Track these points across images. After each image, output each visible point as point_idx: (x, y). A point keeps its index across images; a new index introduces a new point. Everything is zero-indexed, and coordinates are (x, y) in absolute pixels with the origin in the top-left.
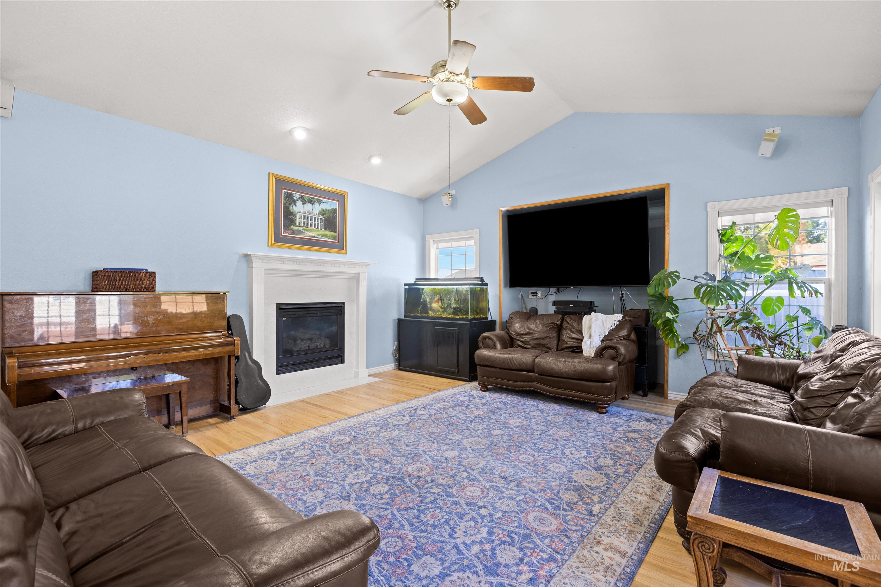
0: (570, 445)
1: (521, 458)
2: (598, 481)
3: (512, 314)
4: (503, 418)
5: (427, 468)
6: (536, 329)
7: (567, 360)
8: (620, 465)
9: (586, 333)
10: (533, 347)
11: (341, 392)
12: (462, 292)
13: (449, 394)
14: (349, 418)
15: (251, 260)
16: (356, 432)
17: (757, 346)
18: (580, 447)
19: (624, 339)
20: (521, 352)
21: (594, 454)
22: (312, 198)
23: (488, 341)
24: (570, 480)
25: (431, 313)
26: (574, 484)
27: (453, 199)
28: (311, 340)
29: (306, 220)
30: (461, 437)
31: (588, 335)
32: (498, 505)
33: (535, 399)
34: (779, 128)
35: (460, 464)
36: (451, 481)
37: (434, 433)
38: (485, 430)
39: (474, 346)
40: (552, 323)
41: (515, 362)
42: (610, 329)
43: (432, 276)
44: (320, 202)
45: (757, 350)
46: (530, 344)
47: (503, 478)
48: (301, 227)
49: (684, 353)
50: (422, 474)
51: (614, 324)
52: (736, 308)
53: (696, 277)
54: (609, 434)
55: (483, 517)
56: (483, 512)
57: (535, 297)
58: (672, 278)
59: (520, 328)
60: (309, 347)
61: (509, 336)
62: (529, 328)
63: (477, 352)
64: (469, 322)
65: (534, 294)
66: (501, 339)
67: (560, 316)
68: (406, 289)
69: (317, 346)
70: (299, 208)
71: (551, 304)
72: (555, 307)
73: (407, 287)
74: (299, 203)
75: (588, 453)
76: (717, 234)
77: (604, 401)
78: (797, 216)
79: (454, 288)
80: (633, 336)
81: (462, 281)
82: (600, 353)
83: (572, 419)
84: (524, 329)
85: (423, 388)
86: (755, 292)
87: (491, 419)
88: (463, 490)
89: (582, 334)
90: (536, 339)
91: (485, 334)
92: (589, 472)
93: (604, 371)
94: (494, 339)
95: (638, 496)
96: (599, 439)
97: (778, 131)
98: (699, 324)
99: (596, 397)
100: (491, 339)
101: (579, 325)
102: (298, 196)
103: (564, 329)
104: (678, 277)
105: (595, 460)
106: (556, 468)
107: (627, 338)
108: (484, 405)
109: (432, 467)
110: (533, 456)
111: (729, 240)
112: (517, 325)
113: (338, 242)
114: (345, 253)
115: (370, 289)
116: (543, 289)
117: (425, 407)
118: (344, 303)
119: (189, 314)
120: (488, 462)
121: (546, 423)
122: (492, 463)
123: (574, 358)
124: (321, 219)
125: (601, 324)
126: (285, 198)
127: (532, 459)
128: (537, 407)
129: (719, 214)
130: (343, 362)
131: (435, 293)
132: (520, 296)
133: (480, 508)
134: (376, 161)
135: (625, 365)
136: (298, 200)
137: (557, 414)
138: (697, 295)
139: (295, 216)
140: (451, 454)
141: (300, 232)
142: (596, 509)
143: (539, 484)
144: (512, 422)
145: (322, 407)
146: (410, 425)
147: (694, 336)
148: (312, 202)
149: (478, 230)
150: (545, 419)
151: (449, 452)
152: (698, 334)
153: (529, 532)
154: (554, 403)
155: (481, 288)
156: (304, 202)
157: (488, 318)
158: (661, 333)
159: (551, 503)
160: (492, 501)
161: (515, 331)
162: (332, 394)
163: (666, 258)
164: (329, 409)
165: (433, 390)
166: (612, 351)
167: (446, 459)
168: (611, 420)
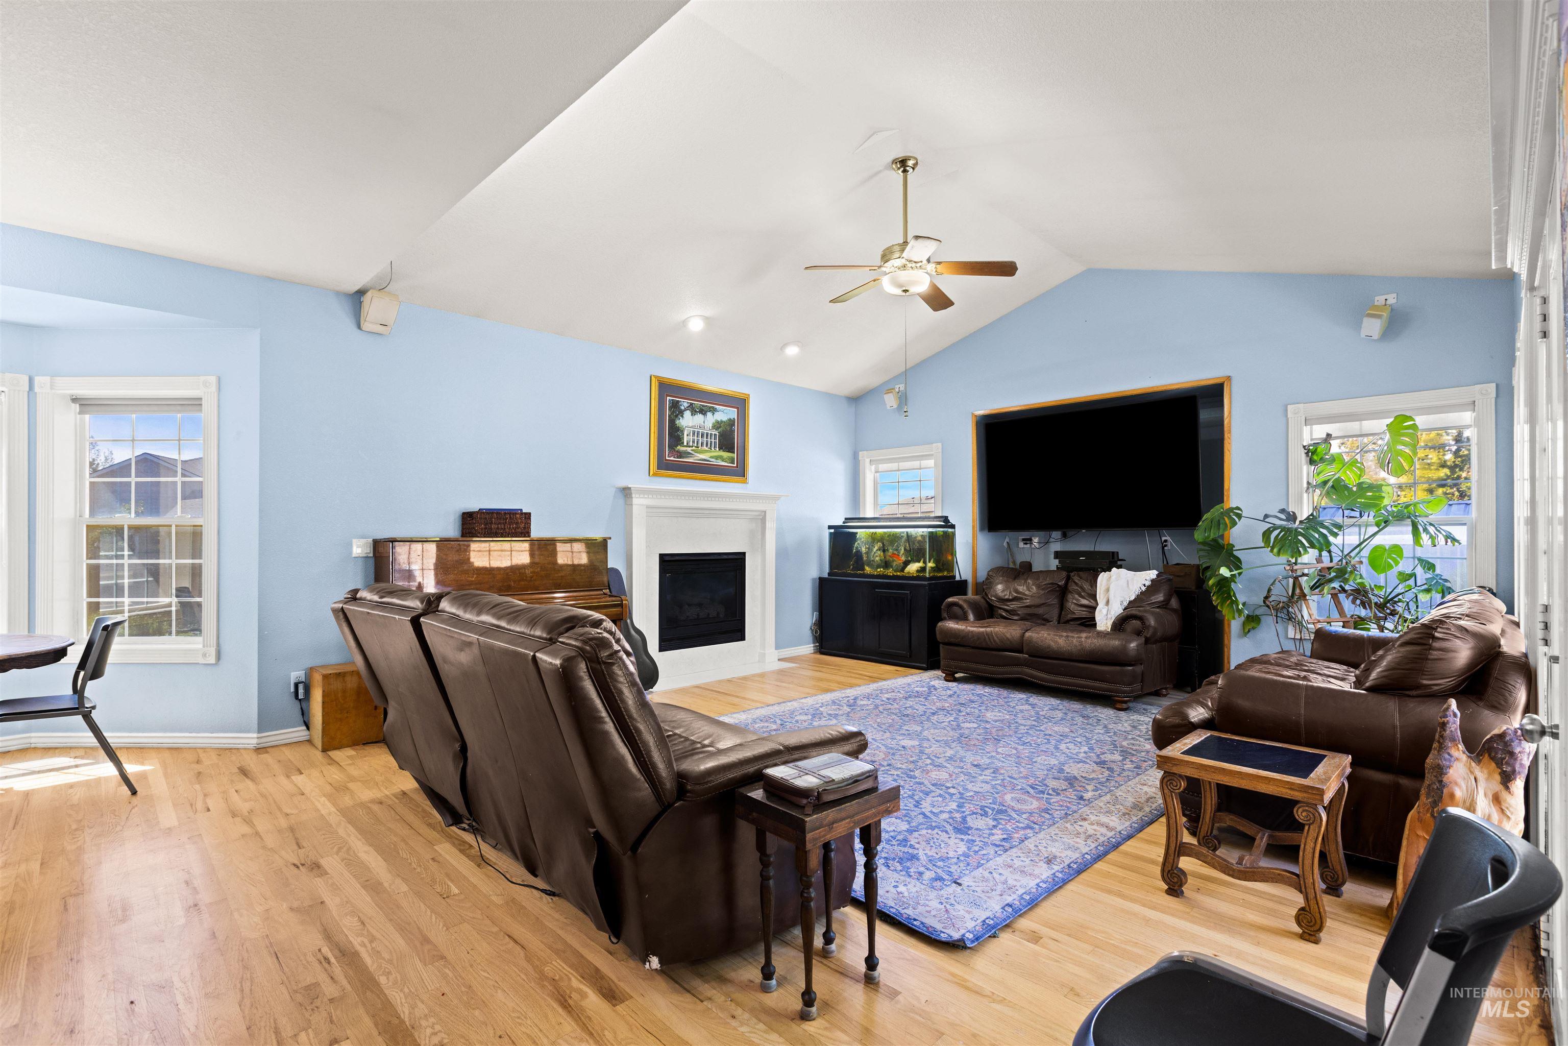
0: (1068, 740)
1: (1000, 750)
2: (1098, 773)
3: (992, 570)
4: (977, 711)
5: (881, 754)
6: (1027, 592)
7: (1070, 634)
8: (1131, 761)
9: (1102, 597)
10: (1022, 619)
11: (745, 678)
12: (916, 537)
13: (900, 683)
14: (768, 706)
15: (631, 494)
16: (781, 720)
17: (1359, 617)
18: (1080, 743)
19: (1158, 607)
20: (1004, 624)
21: (1098, 751)
22: (703, 406)
23: (956, 609)
24: (1061, 771)
25: (868, 570)
26: (1065, 775)
27: (903, 399)
28: (700, 605)
29: (696, 438)
30: (921, 728)
31: (1105, 601)
32: (970, 786)
33: (1024, 692)
34: (1395, 295)
35: (922, 752)
36: (911, 766)
37: (884, 724)
38: (952, 723)
39: (935, 616)
40: (1052, 584)
41: (995, 638)
42: (1138, 592)
43: (869, 514)
44: (714, 411)
45: (1359, 622)
46: (1018, 615)
47: (976, 766)
48: (690, 447)
49: (1253, 628)
50: (876, 759)
51: (1144, 585)
52: (1331, 561)
53: (1266, 516)
54: (1125, 732)
55: (952, 795)
56: (952, 791)
57: (1028, 546)
58: (1230, 518)
59: (1003, 591)
60: (698, 615)
61: (987, 602)
62: (1017, 591)
63: (940, 624)
64: (926, 583)
65: (1028, 541)
66: (975, 606)
67: (1064, 574)
68: (831, 533)
69: (709, 614)
70: (687, 421)
71: (1053, 556)
72: (1057, 560)
73: (832, 531)
74: (687, 414)
75: (1091, 749)
76: (1303, 451)
77: (1124, 692)
78: (1414, 427)
79: (903, 532)
80: (1174, 603)
81: (915, 521)
82: (1120, 624)
83: (1075, 715)
84: (1010, 593)
85: (860, 676)
86: (1362, 537)
87: (960, 711)
88: (927, 773)
89: (1096, 600)
90: (1027, 607)
91: (950, 600)
92: (1087, 766)
93: (1124, 648)
94: (965, 606)
95: (1145, 788)
96: (1110, 737)
97: (1392, 299)
98: (1272, 585)
99: (1112, 686)
100: (961, 607)
101: (1092, 587)
102: (686, 405)
103: (1070, 592)
104: (1239, 516)
105: (1098, 756)
106: (1045, 760)
107: (1164, 605)
108: (950, 696)
109: (888, 754)
110: (1016, 749)
111: (1322, 460)
112: (1000, 587)
113: (737, 467)
114: (745, 482)
115: (780, 534)
116: (1042, 533)
117: (868, 697)
118: (744, 554)
119: (568, 565)
120: (957, 752)
121: (1038, 718)
122: (962, 753)
123: (1081, 632)
124: (715, 435)
125: (1125, 584)
126: (670, 408)
127: (1014, 751)
128: (1027, 700)
129: (1307, 422)
130: (742, 638)
131: (874, 539)
132: (1005, 544)
133: (948, 788)
134: (792, 351)
135: (1159, 644)
136: (685, 410)
137: (1053, 709)
138: (1265, 543)
139: (682, 432)
140: (907, 743)
141: (688, 454)
142: (1087, 796)
143: (1021, 772)
144: (989, 715)
145: (726, 694)
146: (851, 715)
147: (1264, 602)
148: (703, 412)
149: (940, 445)
150: (1037, 713)
151: (905, 741)
152: (1271, 599)
153: (1004, 808)
154: (1053, 697)
155: (945, 533)
156: (694, 412)
157: (955, 577)
158: (1214, 598)
159: (1033, 788)
160: (962, 783)
161: (996, 596)
162: (734, 680)
163: (1226, 487)
164: (737, 697)
165: (874, 679)
166: (1136, 623)
167: (904, 747)
168: (1132, 718)
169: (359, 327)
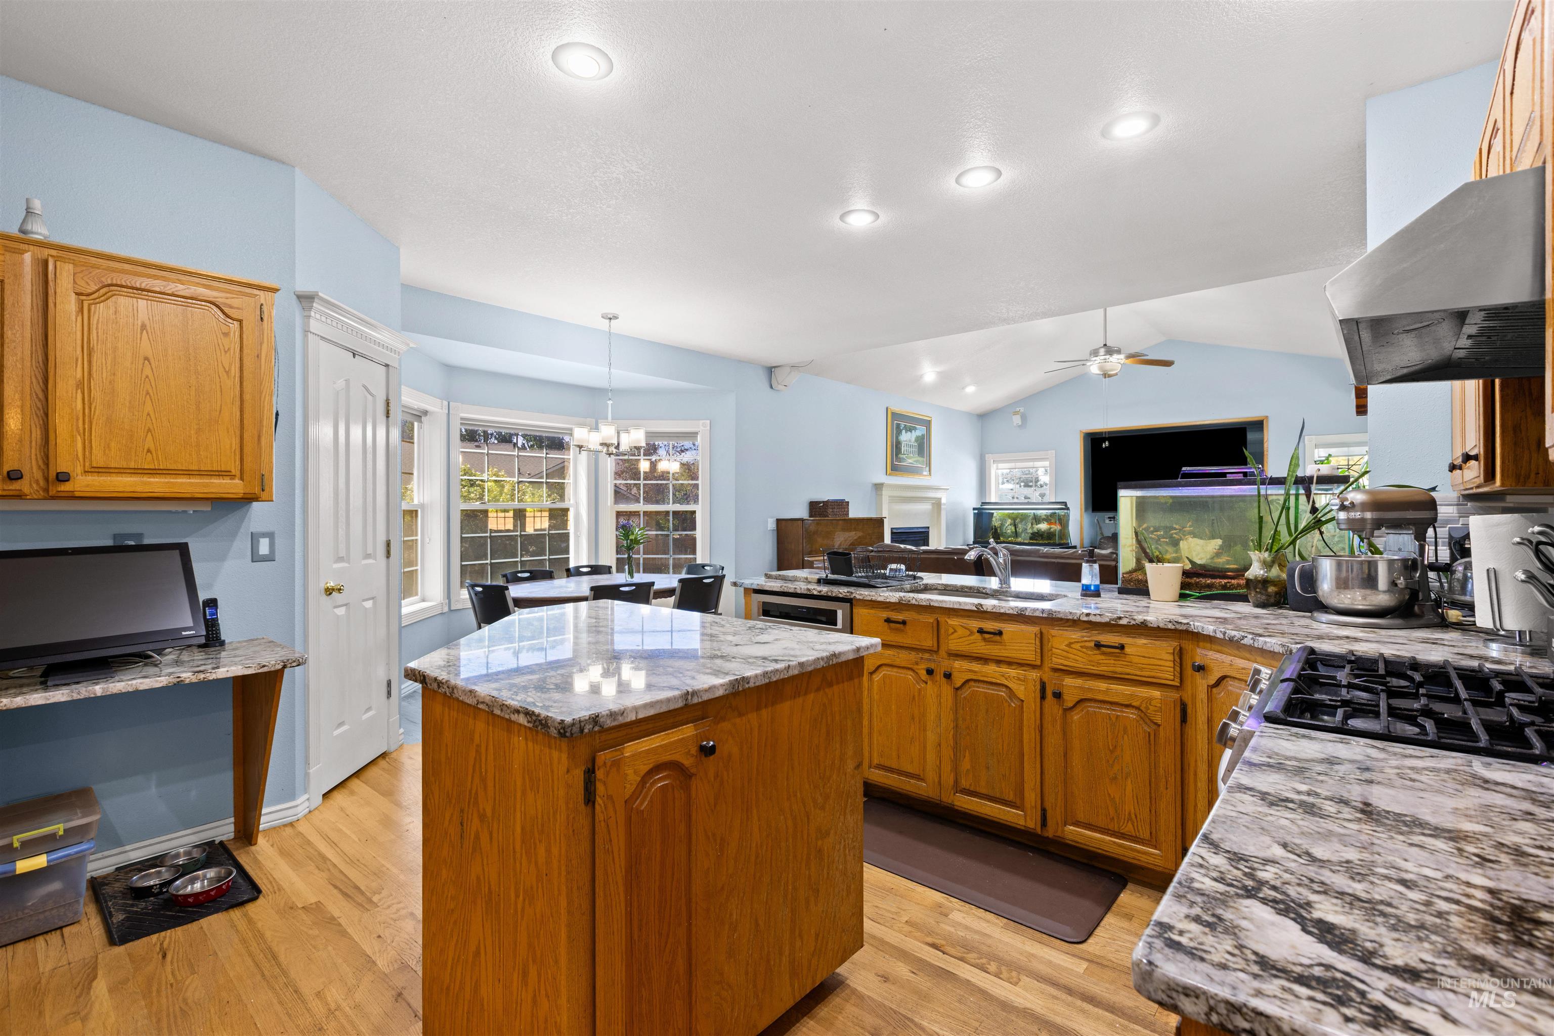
15: (881, 488)
22: (911, 427)
27: (1024, 418)
29: (907, 448)
43: (993, 500)
44: (915, 429)
48: (904, 455)
57: (1113, 522)
65: (1112, 518)
68: (974, 513)
70: (903, 437)
73: (976, 511)
74: (904, 432)
79: (1030, 513)
81: (1036, 505)
102: (903, 426)
113: (926, 467)
114: (931, 477)
118: (929, 528)
124: (916, 445)
126: (896, 430)
129: (1317, 446)
131: (1005, 518)
132: (1095, 521)
134: (970, 389)
136: (903, 430)
139: (901, 445)
141: (904, 460)
148: (910, 430)
149: (1053, 451)
155: (1065, 513)
169: (771, 387)
